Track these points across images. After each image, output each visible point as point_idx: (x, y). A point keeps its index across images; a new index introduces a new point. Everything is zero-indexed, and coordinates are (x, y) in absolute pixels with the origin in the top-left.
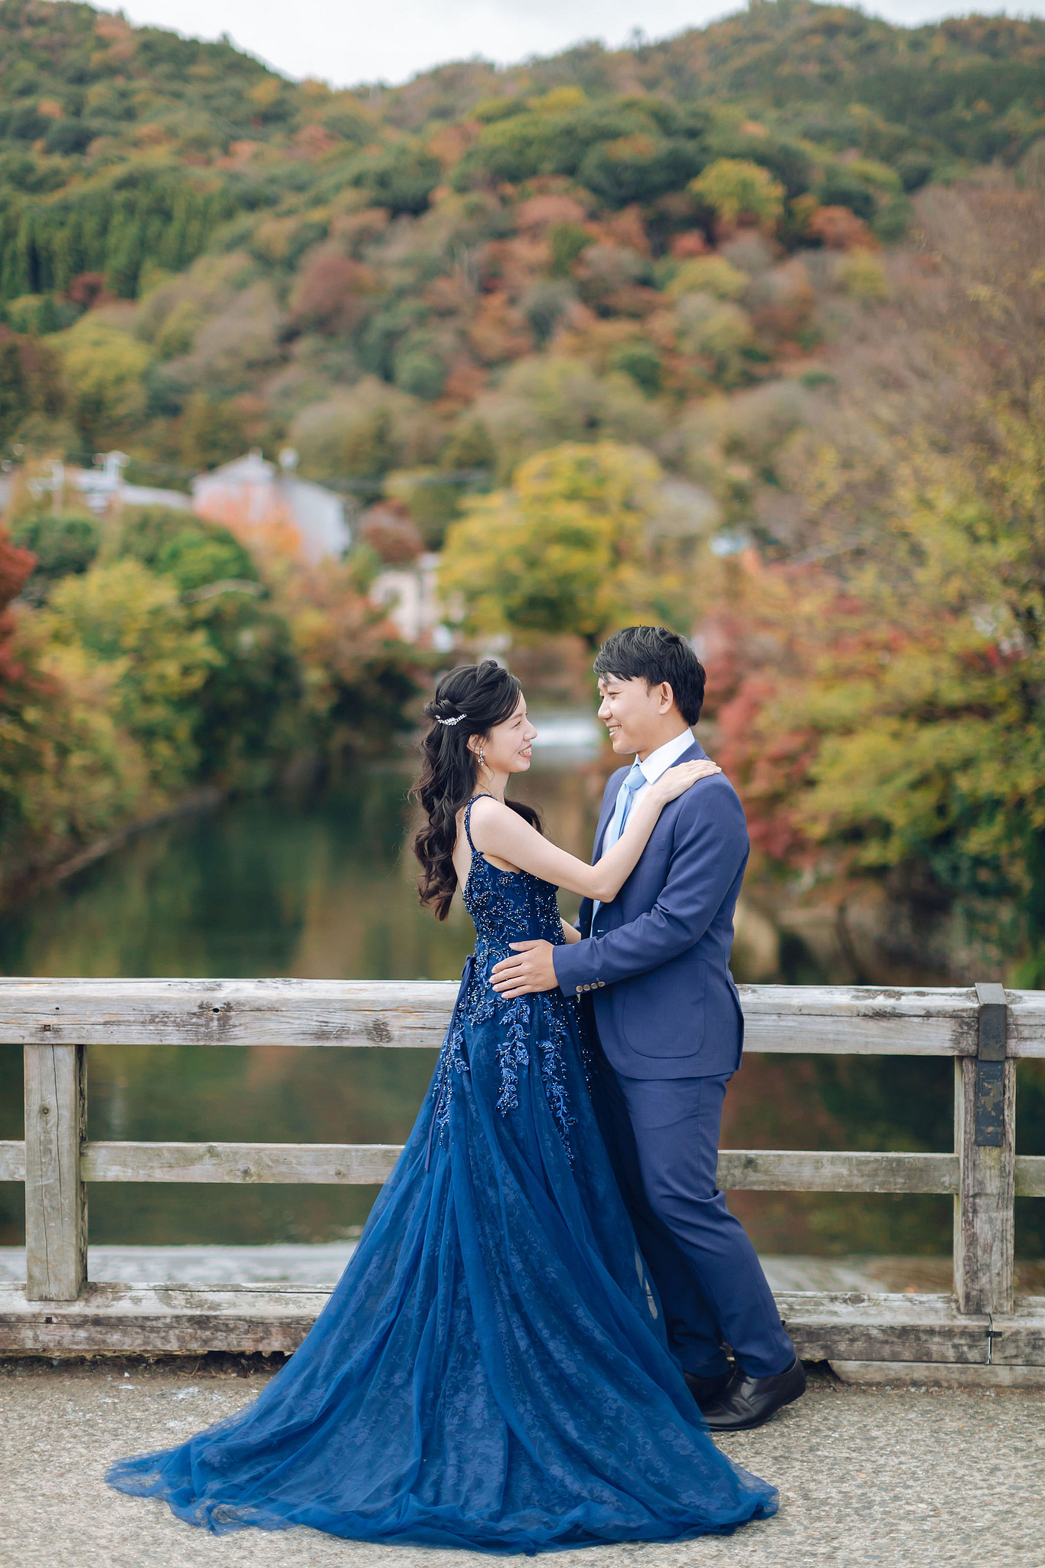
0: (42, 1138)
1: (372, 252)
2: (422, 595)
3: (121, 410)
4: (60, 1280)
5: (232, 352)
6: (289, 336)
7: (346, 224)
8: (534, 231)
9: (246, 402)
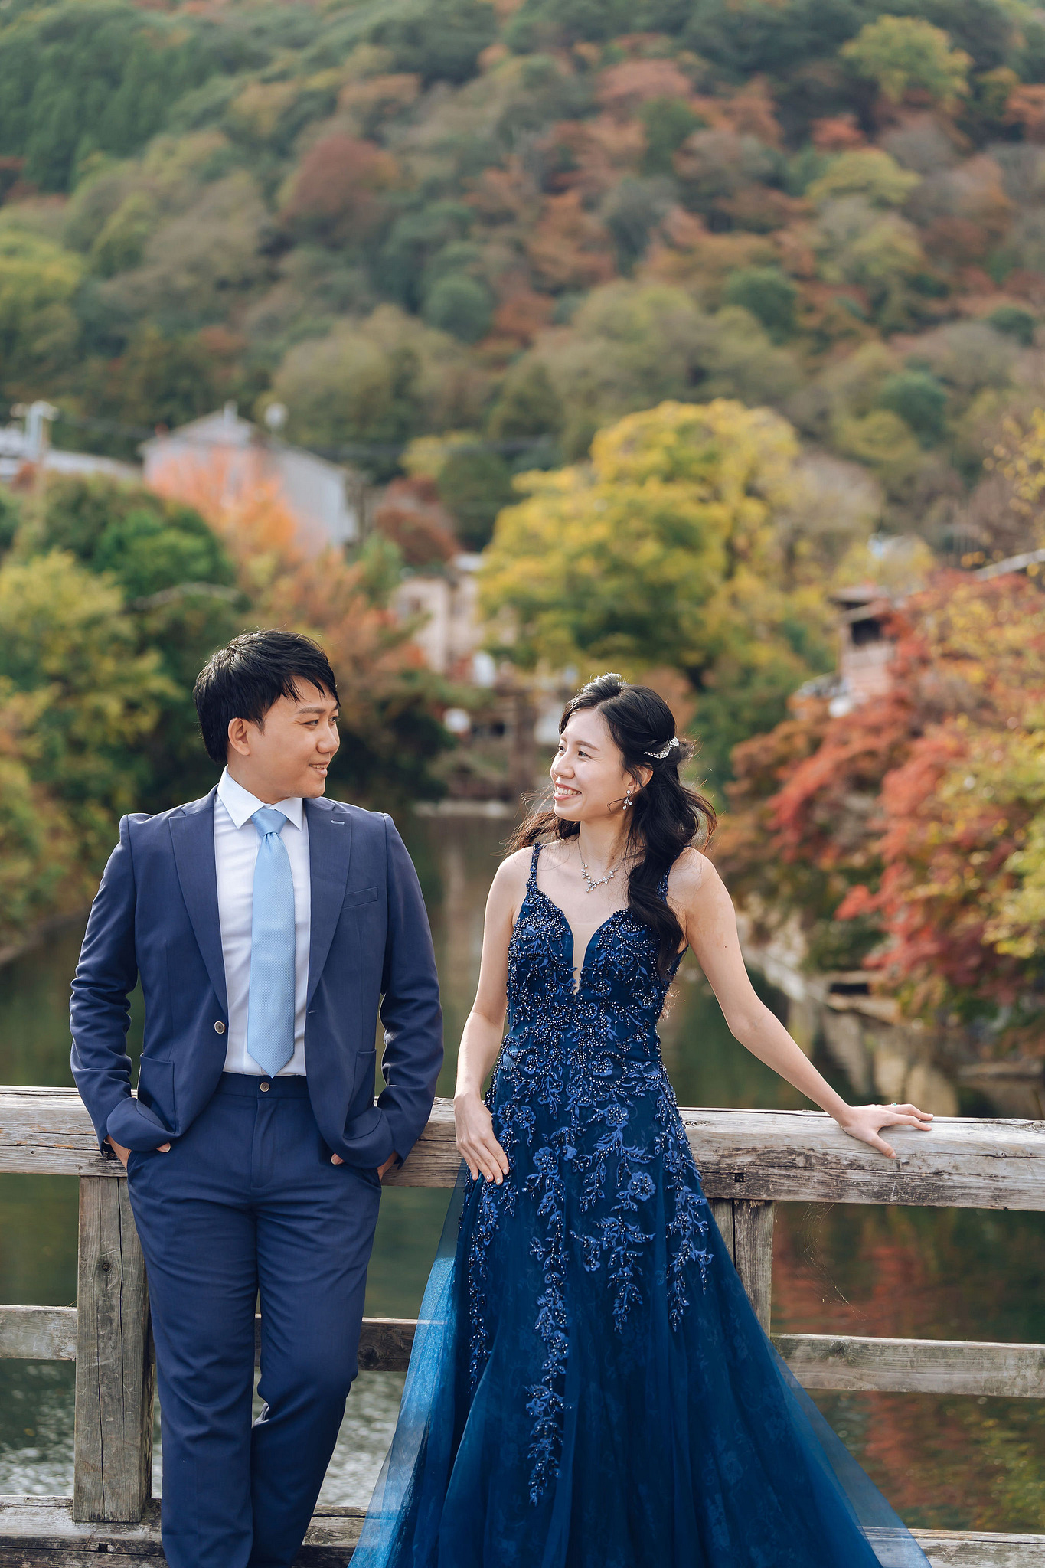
0: (100, 1302)
1: (393, 131)
2: (454, 610)
3: (40, 345)
4: (119, 1495)
5: (195, 267)
6: (277, 245)
7: (359, 94)
8: (622, 108)
9: (215, 335)
